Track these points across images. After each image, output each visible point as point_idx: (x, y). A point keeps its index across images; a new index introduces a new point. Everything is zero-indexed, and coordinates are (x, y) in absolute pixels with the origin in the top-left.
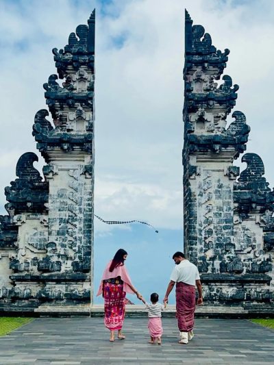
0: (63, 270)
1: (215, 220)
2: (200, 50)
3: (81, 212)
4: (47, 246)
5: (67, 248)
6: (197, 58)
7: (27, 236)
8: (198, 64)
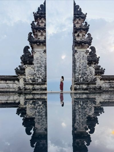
0: (39, 82)
1: (82, 66)
2: (78, 13)
3: (43, 64)
4: (34, 74)
5: (40, 75)
6: (77, 16)
7: (28, 72)
8: (77, 18)
